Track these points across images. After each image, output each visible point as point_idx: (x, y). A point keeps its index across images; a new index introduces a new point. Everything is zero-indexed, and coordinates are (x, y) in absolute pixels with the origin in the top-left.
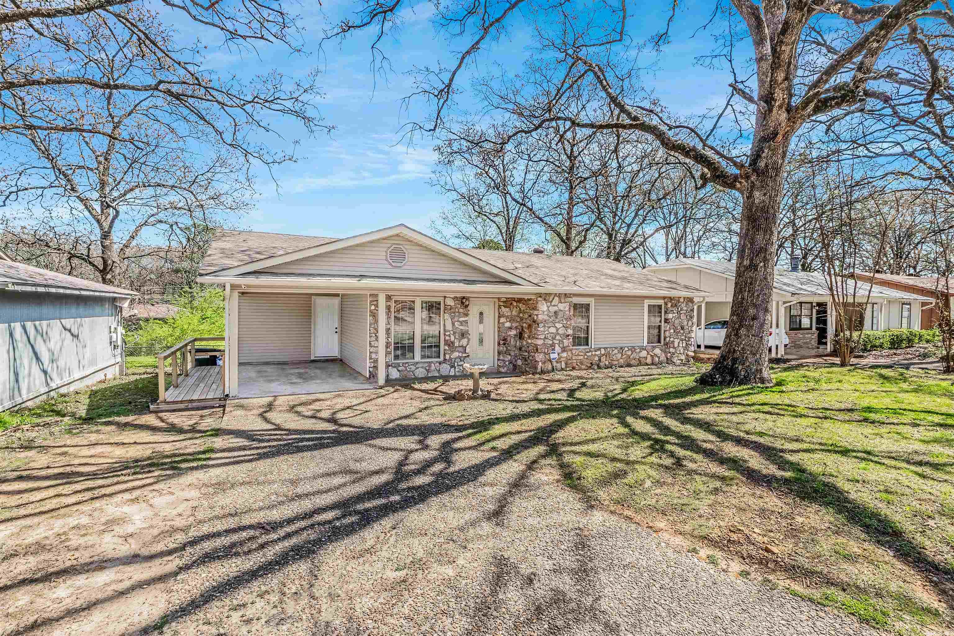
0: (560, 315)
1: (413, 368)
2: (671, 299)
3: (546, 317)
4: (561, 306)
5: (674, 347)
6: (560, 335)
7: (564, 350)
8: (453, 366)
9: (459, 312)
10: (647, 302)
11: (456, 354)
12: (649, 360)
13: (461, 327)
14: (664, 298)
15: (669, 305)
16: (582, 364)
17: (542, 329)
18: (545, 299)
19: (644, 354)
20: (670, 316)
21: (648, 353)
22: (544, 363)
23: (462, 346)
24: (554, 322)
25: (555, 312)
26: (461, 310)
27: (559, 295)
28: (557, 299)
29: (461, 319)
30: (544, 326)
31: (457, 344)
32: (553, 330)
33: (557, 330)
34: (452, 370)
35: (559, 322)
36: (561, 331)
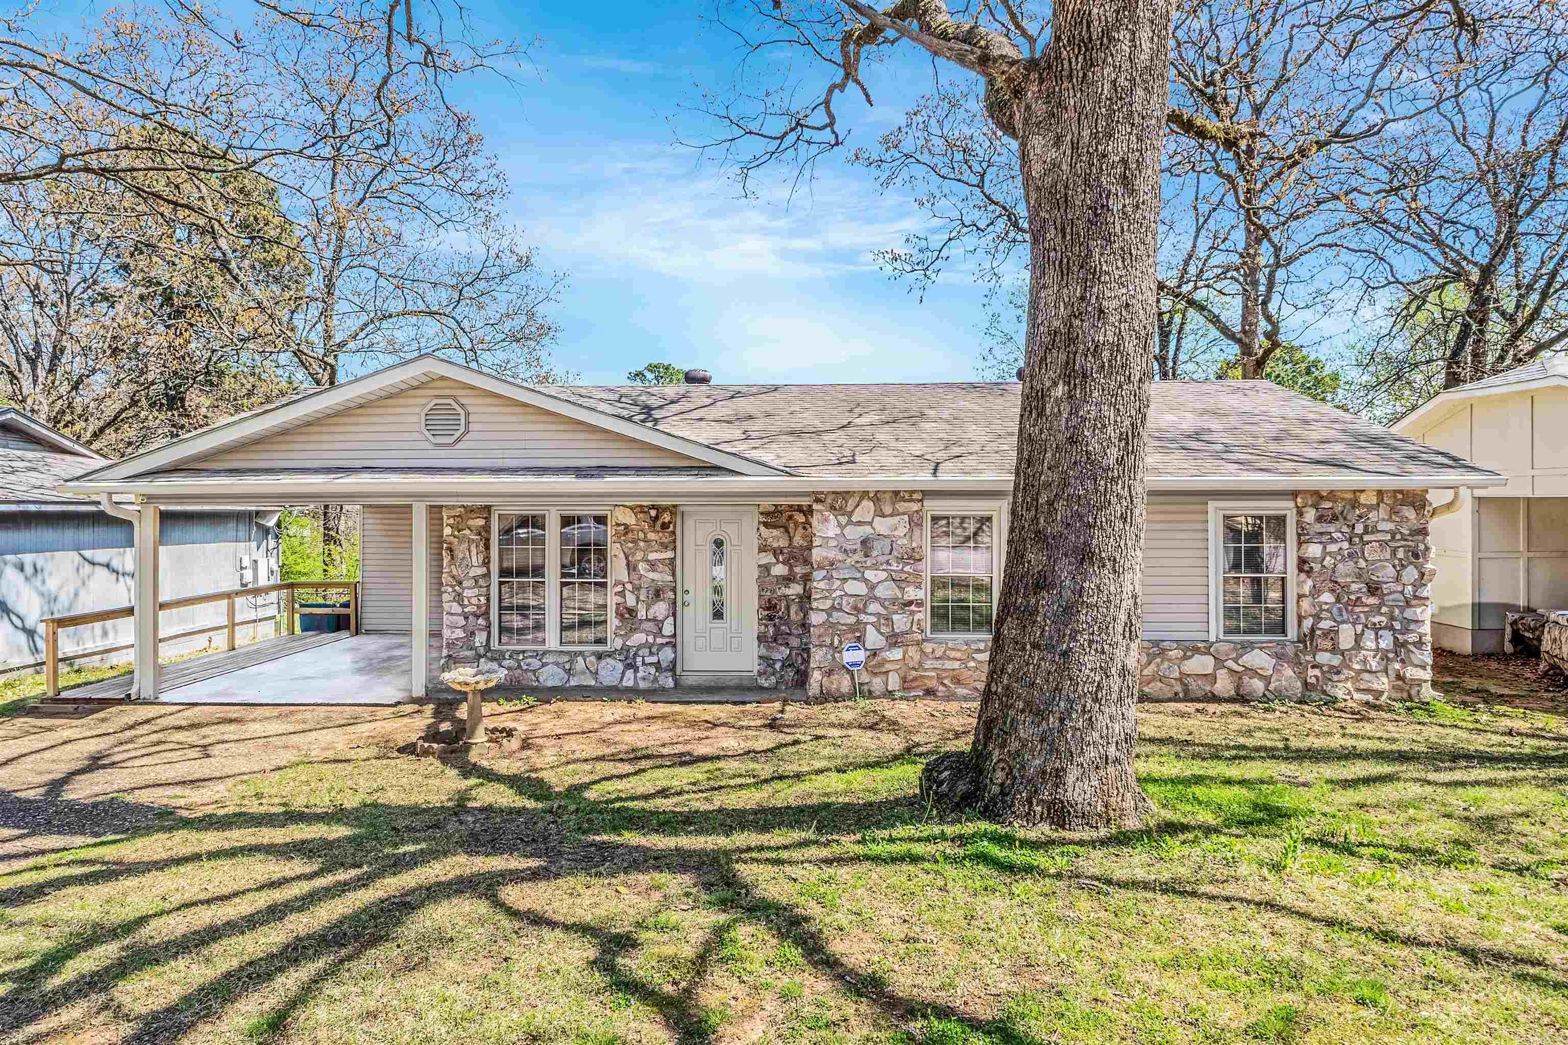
0: (878, 548)
1: (536, 663)
2: (1317, 496)
3: (833, 554)
4: (882, 526)
5: (1334, 650)
6: (881, 602)
7: (894, 640)
8: (632, 666)
9: (646, 541)
10: (1215, 511)
11: (639, 638)
12: (1224, 685)
13: (652, 575)
14: (1294, 494)
15: (1310, 515)
16: (958, 681)
17: (822, 585)
18: (832, 508)
19: (1201, 664)
20: (1314, 550)
21: (1219, 663)
22: (830, 673)
23: (654, 620)
24: (860, 568)
25: (865, 542)
26: (651, 536)
27: (876, 497)
28: (867, 504)
29: (652, 556)
30: (829, 578)
31: (642, 614)
32: (859, 588)
33: (872, 587)
34: (630, 673)
35: (875, 567)
36: (886, 591)
